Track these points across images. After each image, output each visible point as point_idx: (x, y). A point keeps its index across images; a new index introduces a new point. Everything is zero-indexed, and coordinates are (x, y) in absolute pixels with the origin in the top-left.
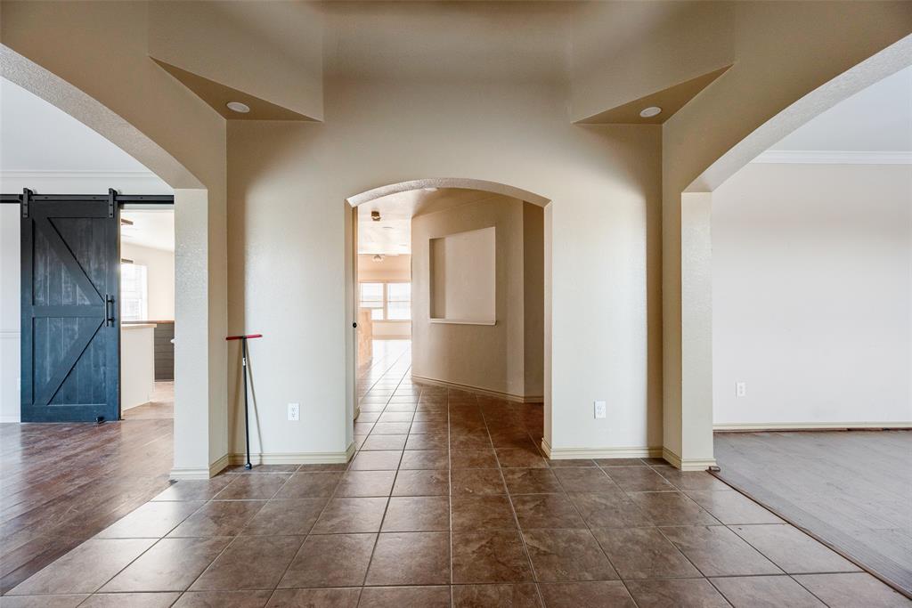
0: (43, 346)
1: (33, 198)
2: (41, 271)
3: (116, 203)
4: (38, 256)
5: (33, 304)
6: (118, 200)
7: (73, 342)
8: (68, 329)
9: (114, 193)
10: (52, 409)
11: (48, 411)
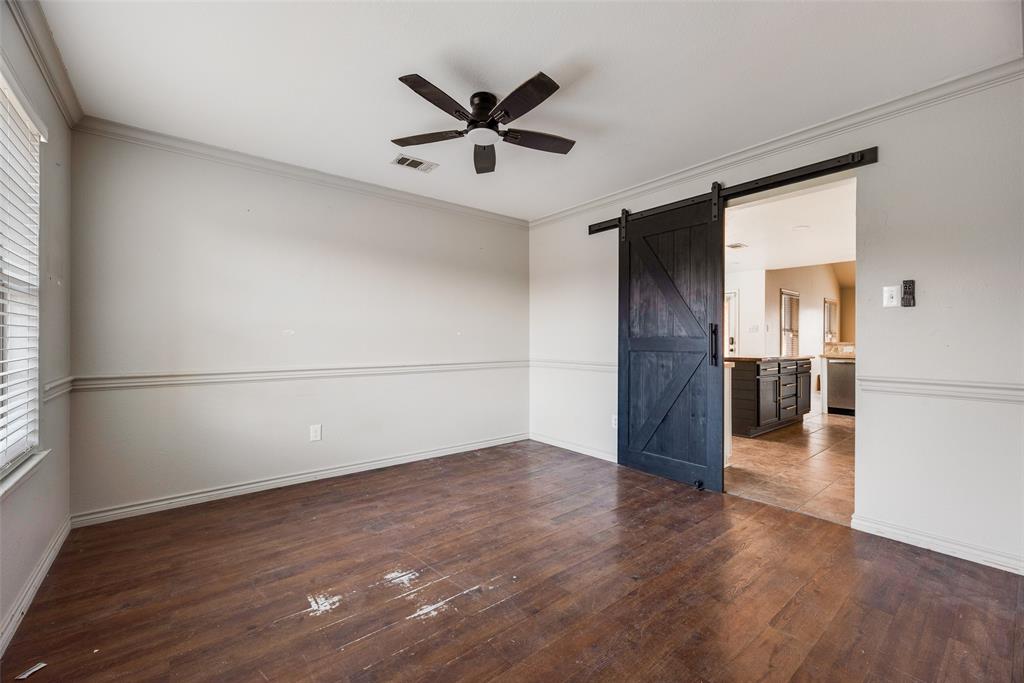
0: (638, 383)
1: (630, 218)
2: (637, 299)
3: (722, 199)
4: (634, 281)
5: (629, 336)
6: (723, 196)
7: (668, 381)
8: (663, 366)
9: (717, 187)
10: (647, 457)
11: (643, 459)
